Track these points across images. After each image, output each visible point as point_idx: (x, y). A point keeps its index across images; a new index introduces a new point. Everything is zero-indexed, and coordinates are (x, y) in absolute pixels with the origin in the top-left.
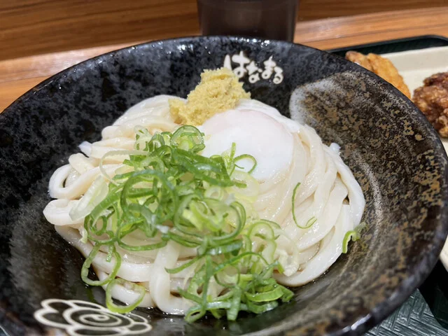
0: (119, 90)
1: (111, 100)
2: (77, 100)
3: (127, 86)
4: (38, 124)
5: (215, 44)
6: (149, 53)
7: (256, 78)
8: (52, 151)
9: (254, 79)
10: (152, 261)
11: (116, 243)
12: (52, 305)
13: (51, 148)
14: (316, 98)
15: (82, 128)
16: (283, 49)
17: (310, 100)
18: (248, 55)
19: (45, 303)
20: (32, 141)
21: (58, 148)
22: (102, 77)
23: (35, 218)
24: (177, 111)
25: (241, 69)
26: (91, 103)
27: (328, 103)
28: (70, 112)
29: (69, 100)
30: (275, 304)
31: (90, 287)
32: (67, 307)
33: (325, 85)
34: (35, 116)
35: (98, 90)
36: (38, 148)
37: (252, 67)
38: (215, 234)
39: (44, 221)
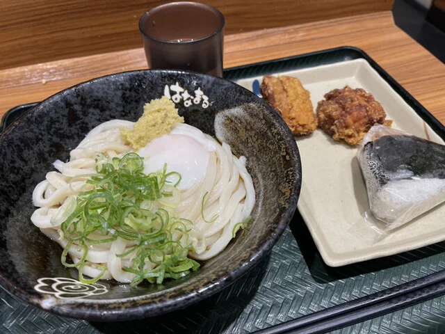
0: (81, 116)
1: (76, 125)
2: (49, 128)
3: (89, 113)
4: (21, 151)
5: (156, 76)
6: (104, 86)
7: (189, 103)
8: (33, 171)
9: (188, 104)
10: (109, 249)
11: (84, 239)
12: (44, 281)
13: (32, 168)
14: (232, 121)
15: (54, 150)
16: (208, 82)
17: (227, 122)
18: (182, 85)
19: (39, 281)
20: (17, 165)
21: (36, 168)
22: (67, 107)
23: (25, 223)
24: (126, 137)
25: (178, 96)
26: (60, 129)
27: (239, 125)
28: (44, 138)
29: (42, 128)
30: (187, 273)
31: (68, 268)
32: (54, 282)
33: (237, 111)
34: (18, 146)
35: (65, 118)
36: (22, 170)
37: (186, 95)
38: (147, 232)
39: (31, 224)
